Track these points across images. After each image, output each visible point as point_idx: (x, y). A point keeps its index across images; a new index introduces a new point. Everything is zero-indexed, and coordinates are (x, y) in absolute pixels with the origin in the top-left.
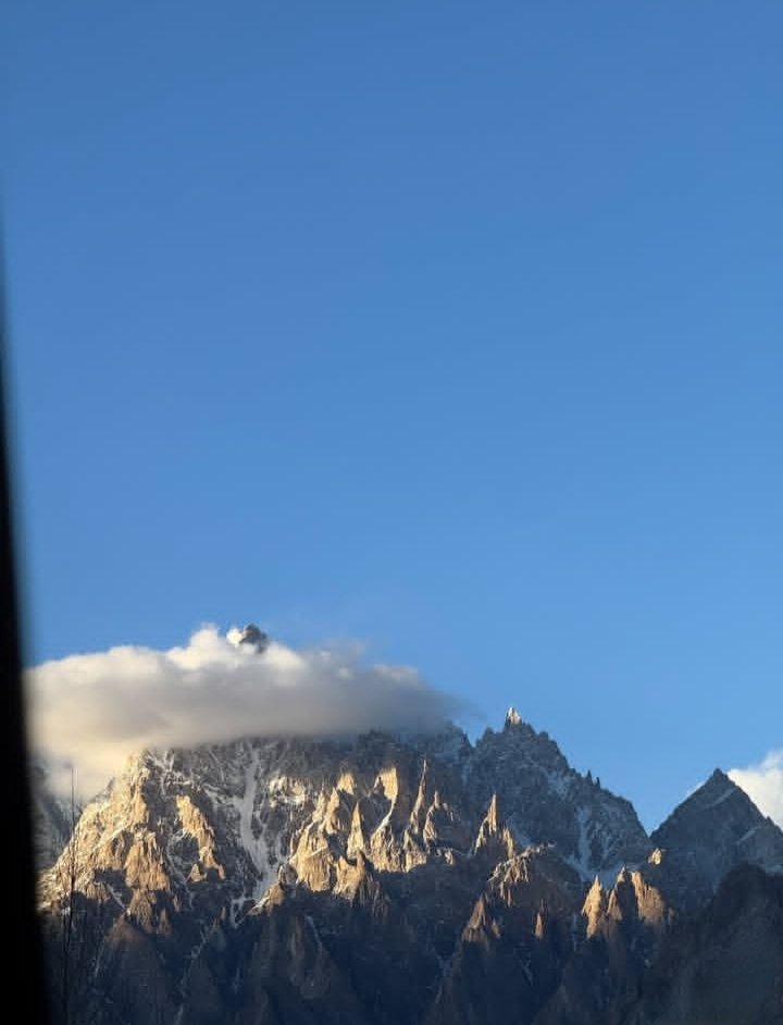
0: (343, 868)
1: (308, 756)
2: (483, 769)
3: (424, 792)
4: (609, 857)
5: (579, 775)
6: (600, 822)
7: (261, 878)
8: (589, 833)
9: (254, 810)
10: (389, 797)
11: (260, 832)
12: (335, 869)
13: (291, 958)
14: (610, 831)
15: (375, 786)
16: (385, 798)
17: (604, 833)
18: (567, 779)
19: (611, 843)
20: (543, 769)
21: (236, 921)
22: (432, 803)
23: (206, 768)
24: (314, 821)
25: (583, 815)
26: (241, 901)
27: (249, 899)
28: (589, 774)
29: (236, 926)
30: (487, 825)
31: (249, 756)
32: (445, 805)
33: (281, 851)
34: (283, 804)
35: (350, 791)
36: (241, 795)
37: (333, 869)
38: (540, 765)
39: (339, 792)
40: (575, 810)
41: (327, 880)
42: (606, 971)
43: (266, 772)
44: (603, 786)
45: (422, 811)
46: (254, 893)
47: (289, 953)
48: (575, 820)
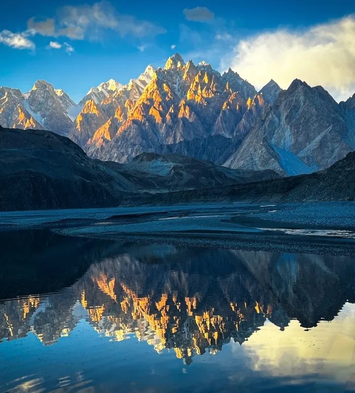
0: (197, 97)
3: (213, 82)
5: (244, 80)
6: (249, 89)
8: (246, 91)
9: (178, 87)
11: (180, 91)
12: (195, 97)
13: (187, 114)
14: (251, 90)
15: (203, 80)
16: (205, 83)
18: (242, 81)
19: (251, 92)
22: (215, 84)
24: (191, 88)
25: (245, 88)
28: (246, 80)
30: (226, 88)
32: (218, 84)
33: (184, 94)
34: (184, 85)
35: (198, 82)
36: (176, 84)
38: (236, 78)
40: (243, 87)
42: (252, 116)
44: (249, 82)
45: (213, 85)
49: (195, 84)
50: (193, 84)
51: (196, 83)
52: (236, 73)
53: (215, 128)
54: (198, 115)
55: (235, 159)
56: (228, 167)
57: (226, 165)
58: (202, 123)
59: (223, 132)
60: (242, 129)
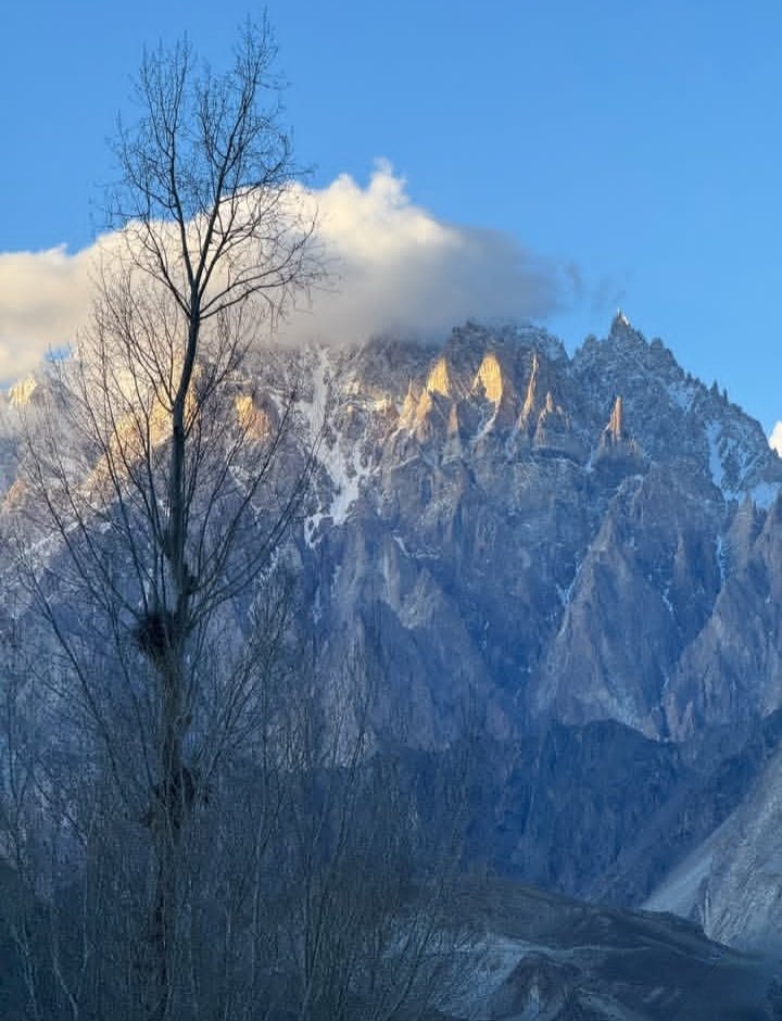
0: (438, 481)
1: (389, 355)
2: (586, 380)
3: (535, 393)
4: (747, 478)
5: (703, 387)
6: (733, 438)
7: (338, 492)
8: (721, 452)
9: (326, 417)
10: (492, 400)
11: (334, 441)
12: (429, 482)
13: (384, 581)
14: (746, 447)
15: (475, 385)
16: (486, 400)
17: (740, 450)
18: (691, 390)
19: (749, 462)
20: (659, 379)
21: (312, 541)
22: (543, 405)
23: (268, 367)
24: (400, 428)
25: (712, 431)
26: (317, 519)
27: (327, 516)
28: (715, 385)
29: (312, 546)
30: (609, 434)
31: (316, 356)
32: (559, 408)
33: (362, 463)
34: (361, 410)
35: (444, 392)
36: (310, 400)
37: (426, 483)
38: (657, 375)
39: (430, 393)
40: (703, 424)
41: (419, 495)
42: (768, 600)
43: (339, 374)
44: (731, 400)
45: (532, 415)
46: (332, 510)
47: (381, 576)
48: (704, 434)
49: (425, 403)
50: (416, 402)
51: (435, 397)
52: (658, 342)
53: (554, 665)
54: (450, 589)
55: (720, 871)
56: (685, 915)
57: (672, 898)
58: (476, 635)
59: (603, 694)
60: (711, 681)
